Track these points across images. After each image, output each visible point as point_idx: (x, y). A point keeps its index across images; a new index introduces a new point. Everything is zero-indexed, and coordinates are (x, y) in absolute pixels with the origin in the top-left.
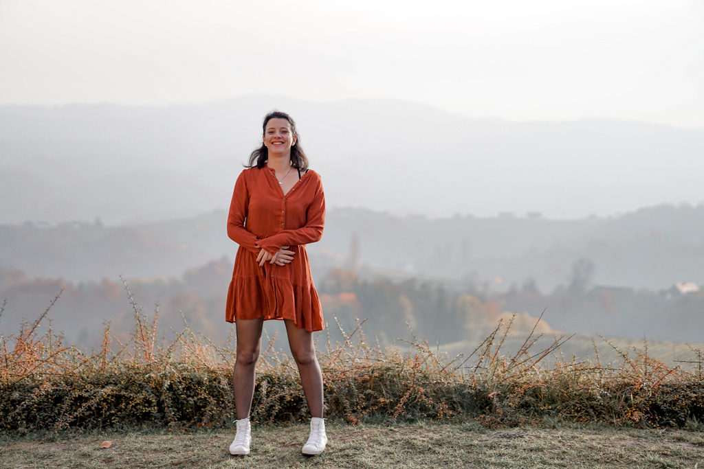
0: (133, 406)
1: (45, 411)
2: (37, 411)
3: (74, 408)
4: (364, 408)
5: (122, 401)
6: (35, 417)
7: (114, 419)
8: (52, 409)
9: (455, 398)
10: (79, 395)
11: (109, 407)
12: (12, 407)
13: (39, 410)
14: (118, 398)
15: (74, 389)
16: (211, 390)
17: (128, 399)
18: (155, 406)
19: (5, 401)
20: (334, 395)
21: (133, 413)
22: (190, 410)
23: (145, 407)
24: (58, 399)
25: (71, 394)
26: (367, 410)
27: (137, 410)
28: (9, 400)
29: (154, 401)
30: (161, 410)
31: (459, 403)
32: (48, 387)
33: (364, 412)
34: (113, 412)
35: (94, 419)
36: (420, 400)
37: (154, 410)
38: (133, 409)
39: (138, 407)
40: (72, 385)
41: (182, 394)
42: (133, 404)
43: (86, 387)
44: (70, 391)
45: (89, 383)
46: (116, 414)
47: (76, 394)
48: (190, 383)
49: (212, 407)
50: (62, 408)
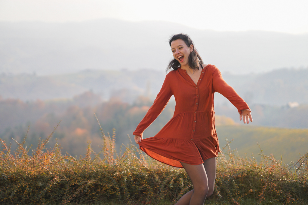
0: (104, 190)
1: (55, 193)
2: (51, 193)
3: (71, 191)
4: (239, 195)
5: (98, 187)
6: (50, 196)
7: (95, 198)
8: (59, 192)
9: (294, 190)
10: (74, 184)
11: (91, 191)
12: (37, 190)
13: (52, 192)
14: (96, 186)
15: (71, 180)
16: (149, 181)
17: (102, 186)
18: (119, 191)
19: (33, 187)
20: (221, 186)
21: (105, 194)
22: (138, 193)
23: (112, 191)
24: (62, 185)
25: (70, 183)
26: (242, 196)
27: (107, 193)
28: (35, 186)
29: (118, 188)
30: (122, 194)
31: (296, 193)
32: (57, 179)
33: (239, 197)
34: (94, 194)
35: (83, 198)
36: (272, 191)
37: (119, 194)
38: (105, 192)
39: (108, 191)
40: (69, 177)
41: (133, 184)
42: (105, 189)
43: (78, 179)
44: (69, 181)
45: (79, 177)
46: (95, 195)
47: (73, 183)
48: (136, 177)
49: (151, 192)
50: (65, 191)
